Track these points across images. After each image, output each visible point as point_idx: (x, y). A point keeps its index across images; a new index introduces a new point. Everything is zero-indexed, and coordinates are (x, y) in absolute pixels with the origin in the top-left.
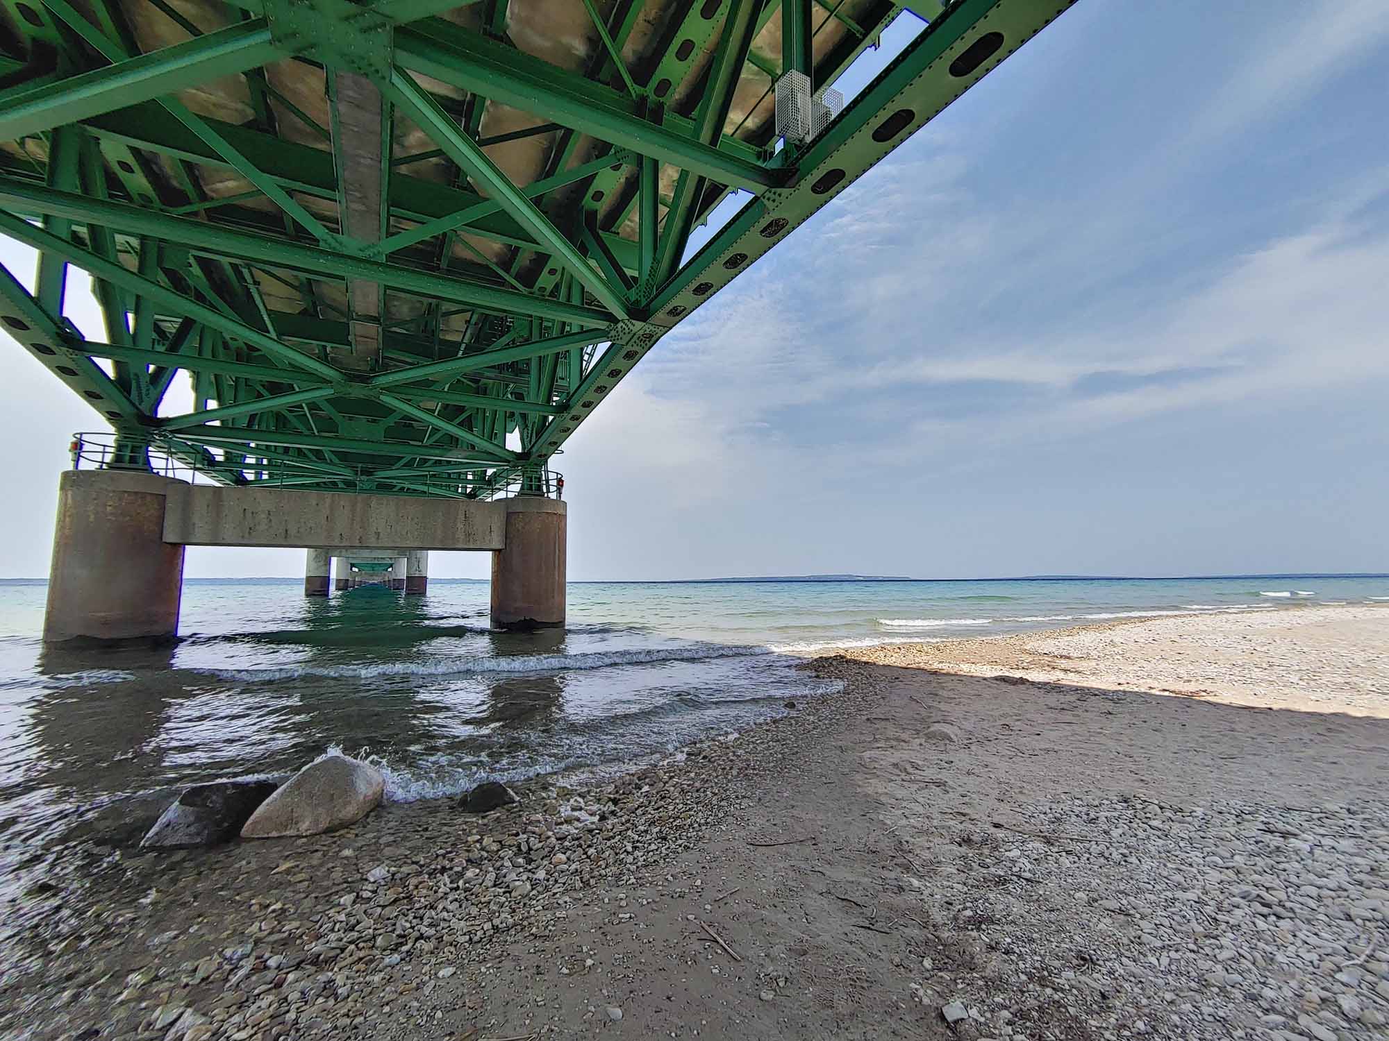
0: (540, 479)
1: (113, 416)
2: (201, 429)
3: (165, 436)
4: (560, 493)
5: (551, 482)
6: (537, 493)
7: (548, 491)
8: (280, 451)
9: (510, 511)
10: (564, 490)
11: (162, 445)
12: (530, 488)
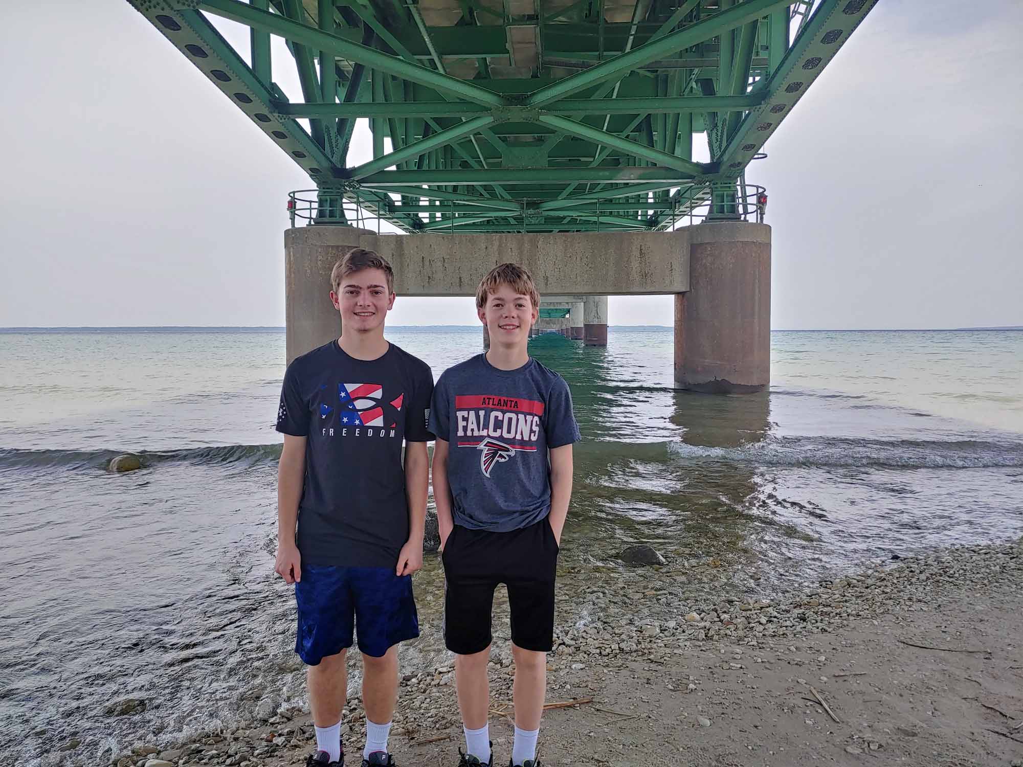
0: (733, 197)
1: (314, 173)
2: (382, 176)
3: (354, 187)
4: (762, 214)
5: (749, 200)
6: (731, 215)
7: (746, 212)
8: (450, 190)
9: (695, 242)
10: (768, 209)
11: (352, 195)
12: (722, 210)
